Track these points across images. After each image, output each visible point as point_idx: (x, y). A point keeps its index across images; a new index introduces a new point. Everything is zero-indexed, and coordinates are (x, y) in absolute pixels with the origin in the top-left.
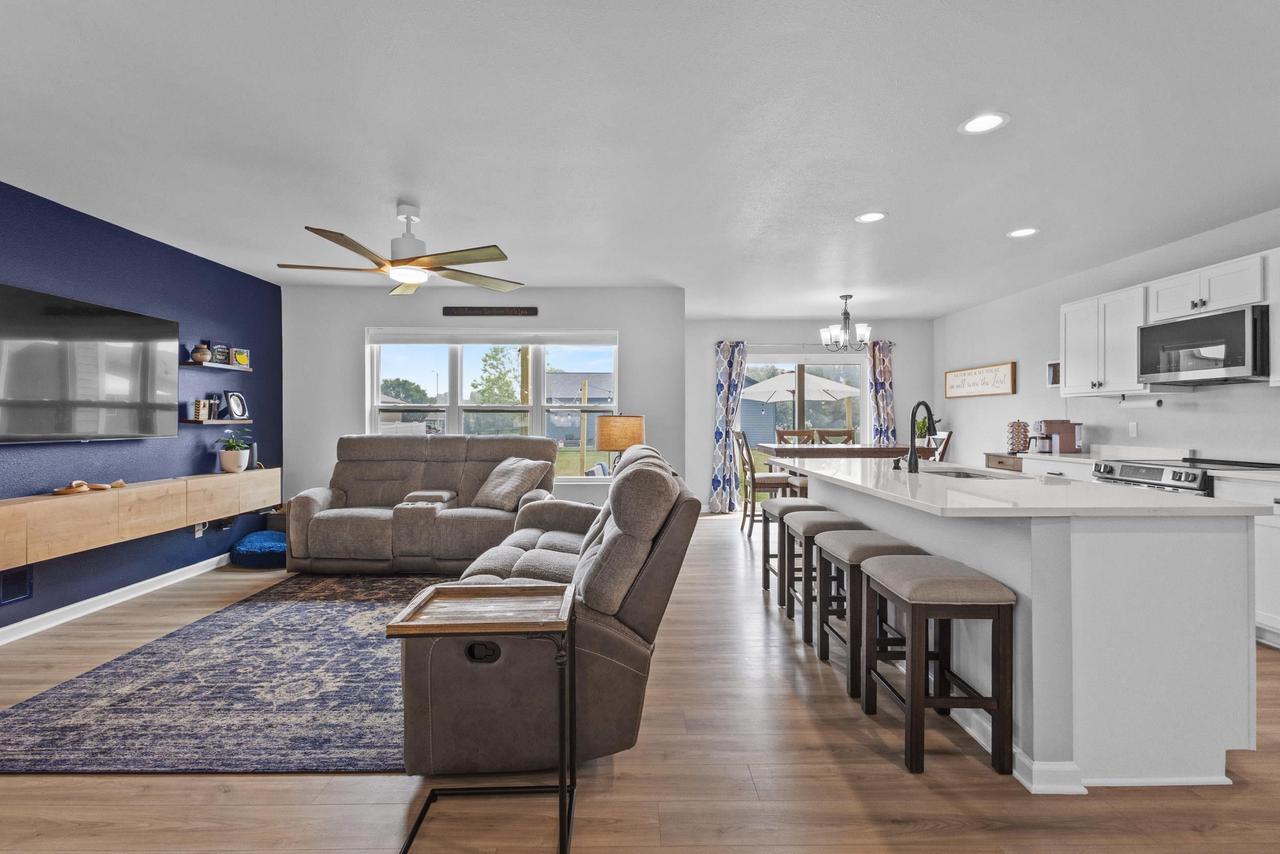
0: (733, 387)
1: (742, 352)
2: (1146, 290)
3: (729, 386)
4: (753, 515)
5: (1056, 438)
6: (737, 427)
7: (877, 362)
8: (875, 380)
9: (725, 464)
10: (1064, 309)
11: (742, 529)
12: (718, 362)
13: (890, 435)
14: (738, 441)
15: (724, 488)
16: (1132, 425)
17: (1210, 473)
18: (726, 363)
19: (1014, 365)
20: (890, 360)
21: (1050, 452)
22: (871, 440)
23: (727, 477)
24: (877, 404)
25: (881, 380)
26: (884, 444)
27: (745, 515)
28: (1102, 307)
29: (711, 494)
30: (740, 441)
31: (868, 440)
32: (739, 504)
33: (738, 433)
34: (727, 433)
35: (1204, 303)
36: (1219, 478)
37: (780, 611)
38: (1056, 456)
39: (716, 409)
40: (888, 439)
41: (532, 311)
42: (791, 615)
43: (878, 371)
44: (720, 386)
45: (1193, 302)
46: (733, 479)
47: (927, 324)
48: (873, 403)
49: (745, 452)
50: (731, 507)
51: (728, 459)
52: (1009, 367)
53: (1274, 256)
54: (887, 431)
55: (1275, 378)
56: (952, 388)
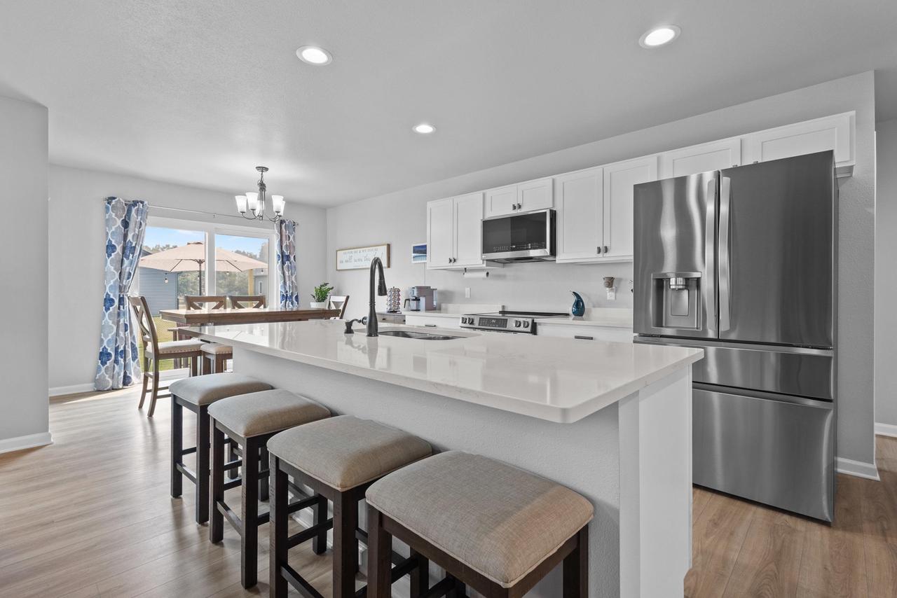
0: (128, 250)
1: (143, 213)
2: (484, 195)
3: (124, 249)
4: (156, 389)
5: (423, 300)
6: (134, 292)
7: (284, 238)
8: (282, 253)
9: (117, 334)
10: (430, 205)
11: (141, 407)
12: (107, 220)
13: (294, 300)
14: (135, 308)
15: (116, 361)
16: (467, 290)
17: (536, 321)
18: (119, 222)
19: (389, 246)
20: (294, 237)
21: (418, 310)
22: (277, 305)
23: (121, 348)
24: (284, 273)
25: (287, 253)
26: (290, 307)
27: (145, 391)
28: (455, 206)
29: (98, 369)
30: (138, 307)
31: (275, 305)
32: (138, 375)
33: (134, 298)
34: (121, 300)
35: (520, 207)
36: (540, 324)
37: (201, 533)
38: (423, 313)
39: (105, 274)
40: (292, 304)
42: (217, 538)
43: (284, 245)
44: (110, 248)
45: (514, 205)
46: (129, 350)
47: (322, 210)
48: (280, 272)
49: (144, 319)
50: (126, 381)
51: (122, 327)
52: (385, 247)
53: (560, 178)
54: (291, 296)
55: (560, 258)
56: (342, 262)
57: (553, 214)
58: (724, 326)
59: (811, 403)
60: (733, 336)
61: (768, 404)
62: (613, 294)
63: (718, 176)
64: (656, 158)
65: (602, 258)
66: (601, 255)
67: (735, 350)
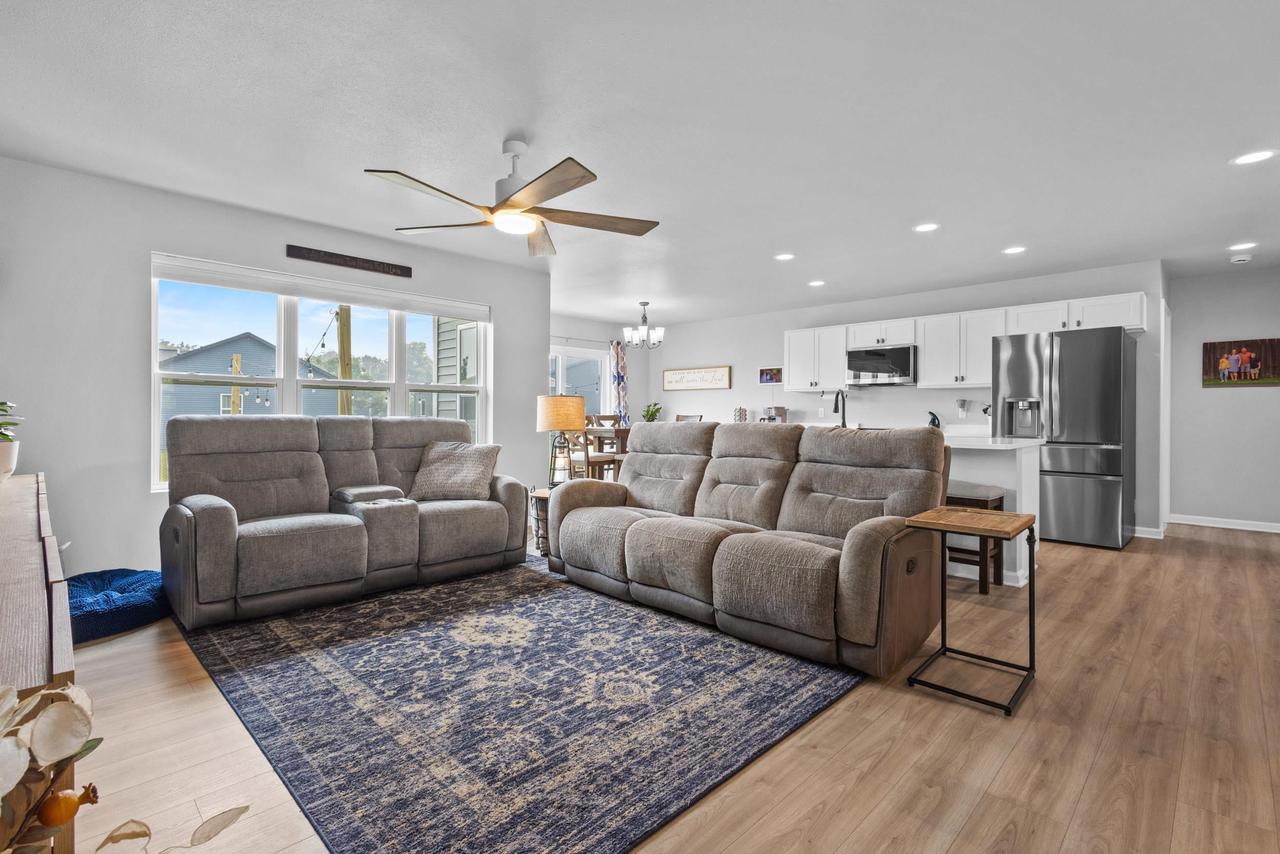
2: (847, 329)
8: (618, 374)
10: (787, 334)
19: (730, 368)
24: (619, 393)
25: (622, 374)
28: (816, 337)
35: (883, 341)
41: (406, 272)
43: (620, 365)
45: (877, 339)
48: (615, 393)
52: (727, 369)
53: (921, 320)
54: (625, 417)
55: (921, 384)
56: (670, 382)
57: (915, 348)
58: (1056, 432)
59: (1109, 478)
60: (1063, 439)
61: (1089, 482)
62: (965, 413)
63: (1052, 335)
64: (1003, 312)
65: (959, 385)
66: (958, 383)
67: (1064, 448)
